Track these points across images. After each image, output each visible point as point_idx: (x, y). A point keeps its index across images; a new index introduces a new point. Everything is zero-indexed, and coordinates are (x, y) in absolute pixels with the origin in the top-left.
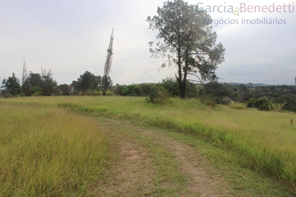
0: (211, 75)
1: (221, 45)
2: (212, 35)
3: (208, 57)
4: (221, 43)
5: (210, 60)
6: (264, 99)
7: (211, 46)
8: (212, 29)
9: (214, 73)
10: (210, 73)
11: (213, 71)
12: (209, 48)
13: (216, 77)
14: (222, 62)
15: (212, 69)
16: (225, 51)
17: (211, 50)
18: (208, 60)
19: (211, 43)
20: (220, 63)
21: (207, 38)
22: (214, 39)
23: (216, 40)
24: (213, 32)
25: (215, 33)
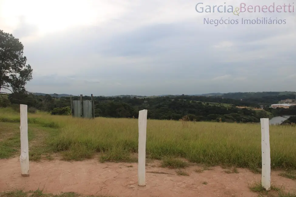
0: (21, 89)
1: (30, 66)
2: (23, 59)
3: (19, 75)
4: (30, 65)
5: (21, 78)
6: (66, 109)
7: (22, 67)
8: (23, 54)
9: (24, 87)
10: (20, 88)
11: (23, 86)
12: (21, 68)
13: (25, 91)
14: (30, 80)
15: (22, 85)
16: (33, 71)
17: (22, 70)
18: (19, 78)
19: (21, 65)
20: (28, 80)
21: (19, 60)
22: (24, 62)
23: (26, 62)
24: (23, 57)
25: (25, 58)
